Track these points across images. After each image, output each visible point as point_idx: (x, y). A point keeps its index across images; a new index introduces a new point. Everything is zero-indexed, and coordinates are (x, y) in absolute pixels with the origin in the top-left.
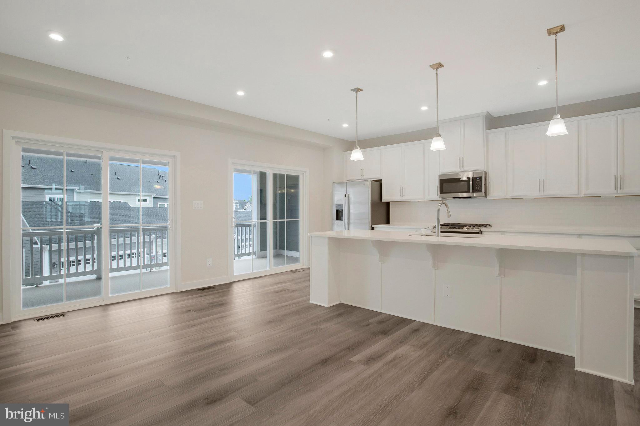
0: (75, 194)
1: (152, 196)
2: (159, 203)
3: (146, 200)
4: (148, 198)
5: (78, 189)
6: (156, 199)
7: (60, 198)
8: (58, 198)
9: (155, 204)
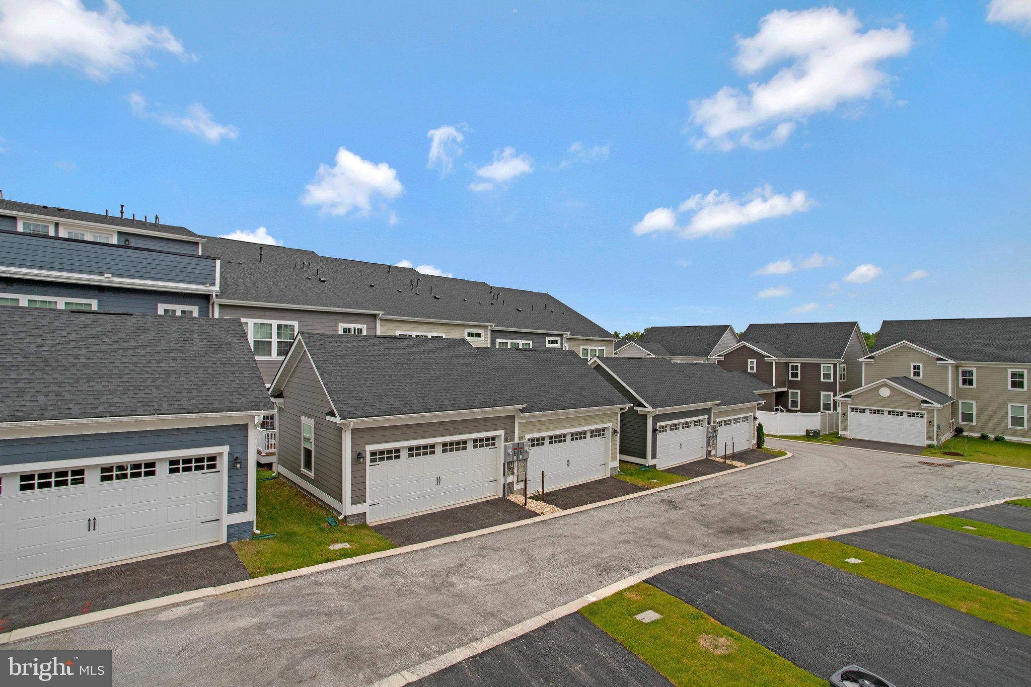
0: (378, 323)
1: (489, 328)
2: (498, 341)
3: (479, 335)
4: (482, 331)
5: (382, 314)
6: (494, 333)
7: (358, 329)
8: (355, 330)
9: (493, 342)
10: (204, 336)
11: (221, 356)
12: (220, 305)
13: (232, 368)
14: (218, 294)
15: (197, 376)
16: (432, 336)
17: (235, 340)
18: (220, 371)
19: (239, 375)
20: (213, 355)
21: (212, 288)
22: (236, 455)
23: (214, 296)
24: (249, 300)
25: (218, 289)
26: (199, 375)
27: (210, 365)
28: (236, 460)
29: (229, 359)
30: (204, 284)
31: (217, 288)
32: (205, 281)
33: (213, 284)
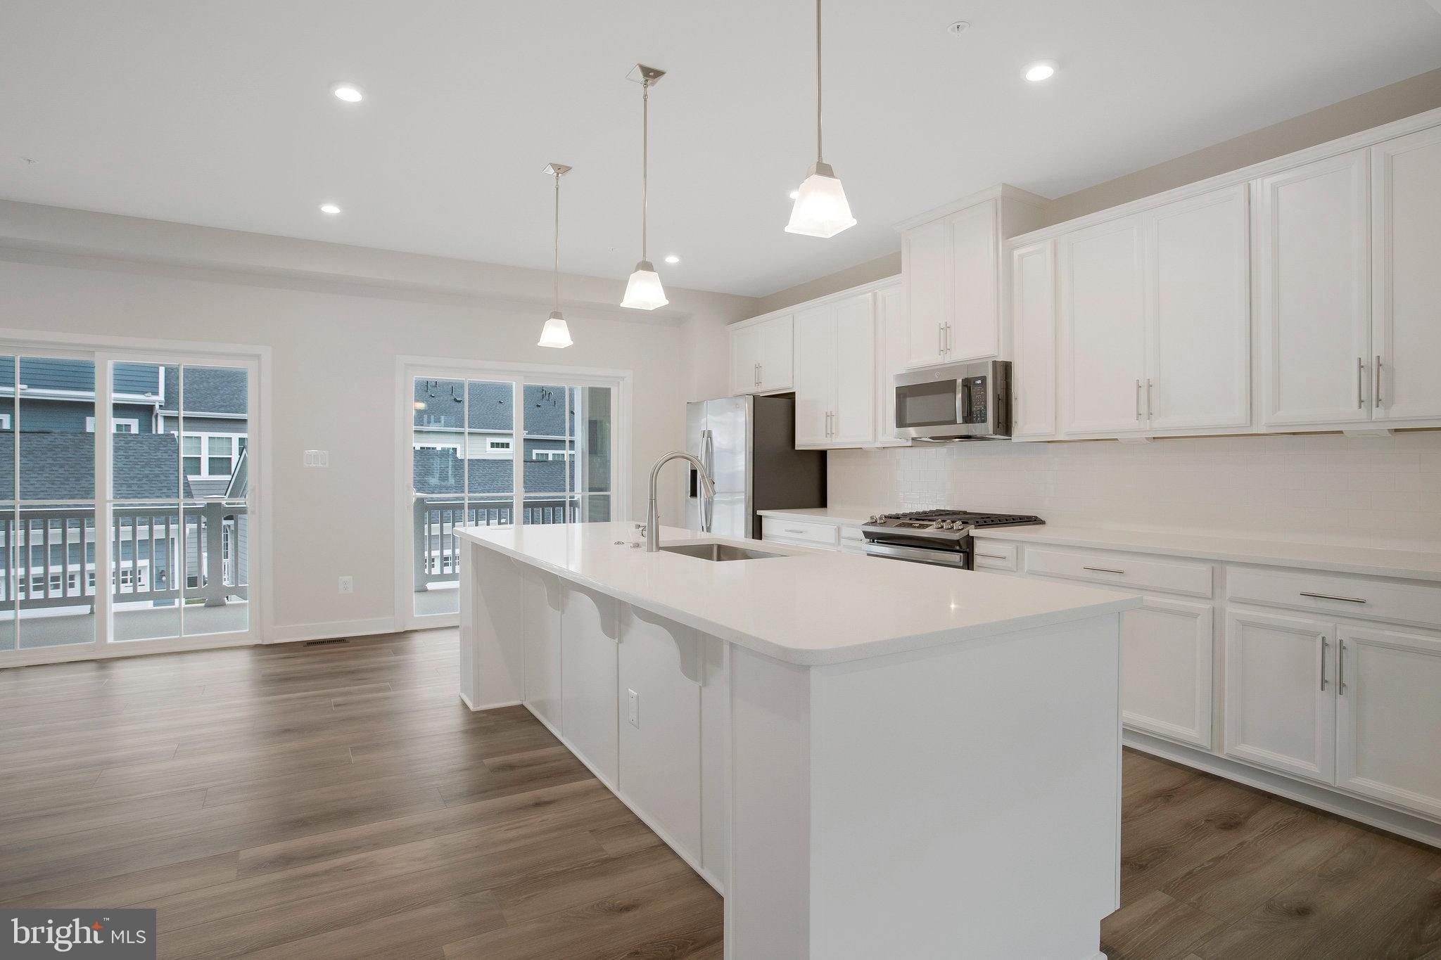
2: (535, 452)
3: (507, 445)
4: (513, 441)
9: (527, 454)
10: (131, 452)
11: (149, 472)
12: (166, 418)
13: (160, 485)
14: (163, 404)
15: (120, 492)
16: (421, 448)
17: (166, 456)
18: (146, 487)
19: (166, 491)
20: (139, 472)
21: (154, 398)
22: (161, 569)
23: (157, 407)
24: (202, 411)
25: (163, 399)
26: (122, 492)
27: (135, 482)
28: (161, 573)
29: (157, 476)
30: (143, 393)
31: (161, 397)
32: (145, 389)
33: (156, 393)
